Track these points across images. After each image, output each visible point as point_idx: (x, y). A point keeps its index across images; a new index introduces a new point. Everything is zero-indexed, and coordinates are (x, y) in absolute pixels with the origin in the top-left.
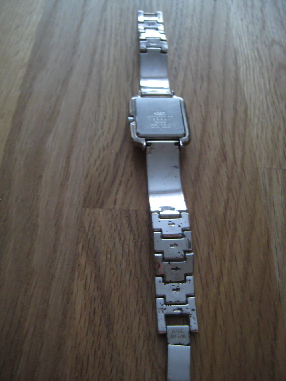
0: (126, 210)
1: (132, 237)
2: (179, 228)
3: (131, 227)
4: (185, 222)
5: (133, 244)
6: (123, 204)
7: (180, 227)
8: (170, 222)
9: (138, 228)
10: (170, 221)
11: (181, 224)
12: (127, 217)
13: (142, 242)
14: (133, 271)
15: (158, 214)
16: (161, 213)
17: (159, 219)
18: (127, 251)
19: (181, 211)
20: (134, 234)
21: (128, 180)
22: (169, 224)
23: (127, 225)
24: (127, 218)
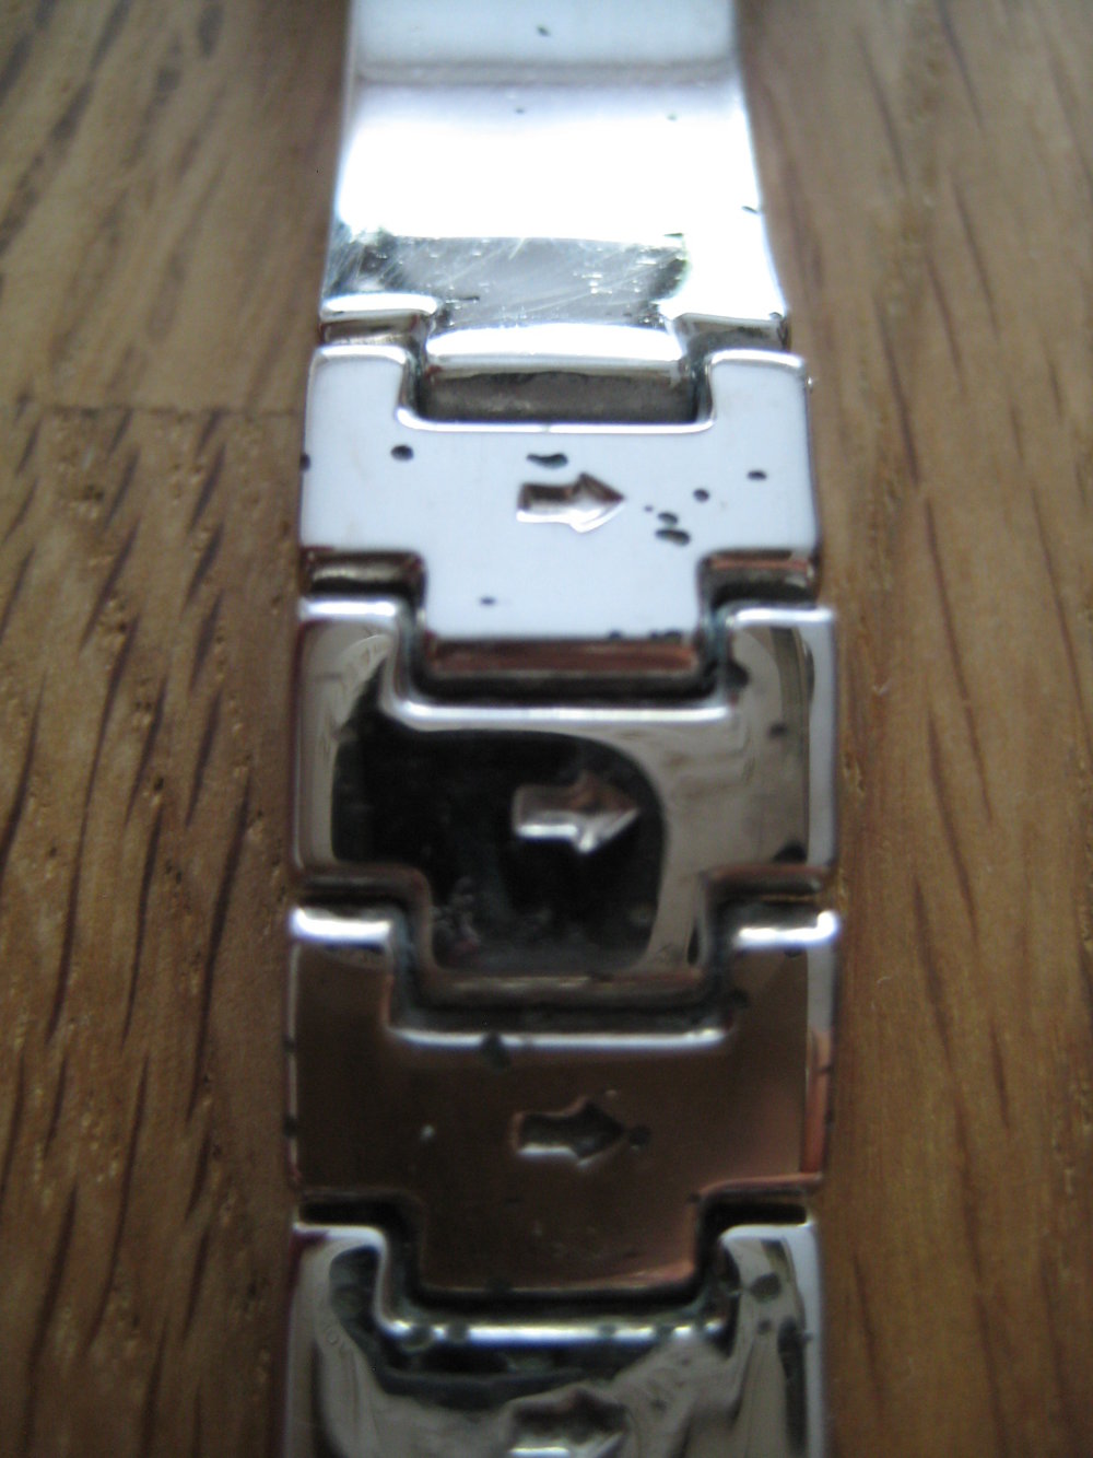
0: (89, 413)
1: (125, 756)
2: (668, 547)
3: (128, 629)
4: (757, 475)
5: (134, 844)
6: (60, 346)
7: (681, 537)
8: (557, 460)
9: (207, 637)
10: (548, 449)
11: (702, 495)
12: (92, 494)
13: (242, 822)
14: (96, 1219)
15: (400, 355)
16: (440, 347)
17: (407, 417)
18: (47, 929)
19: (706, 337)
20: (156, 707)
21: (167, 80)
22: (535, 495)
23: (76, 601)
24: (94, 512)
